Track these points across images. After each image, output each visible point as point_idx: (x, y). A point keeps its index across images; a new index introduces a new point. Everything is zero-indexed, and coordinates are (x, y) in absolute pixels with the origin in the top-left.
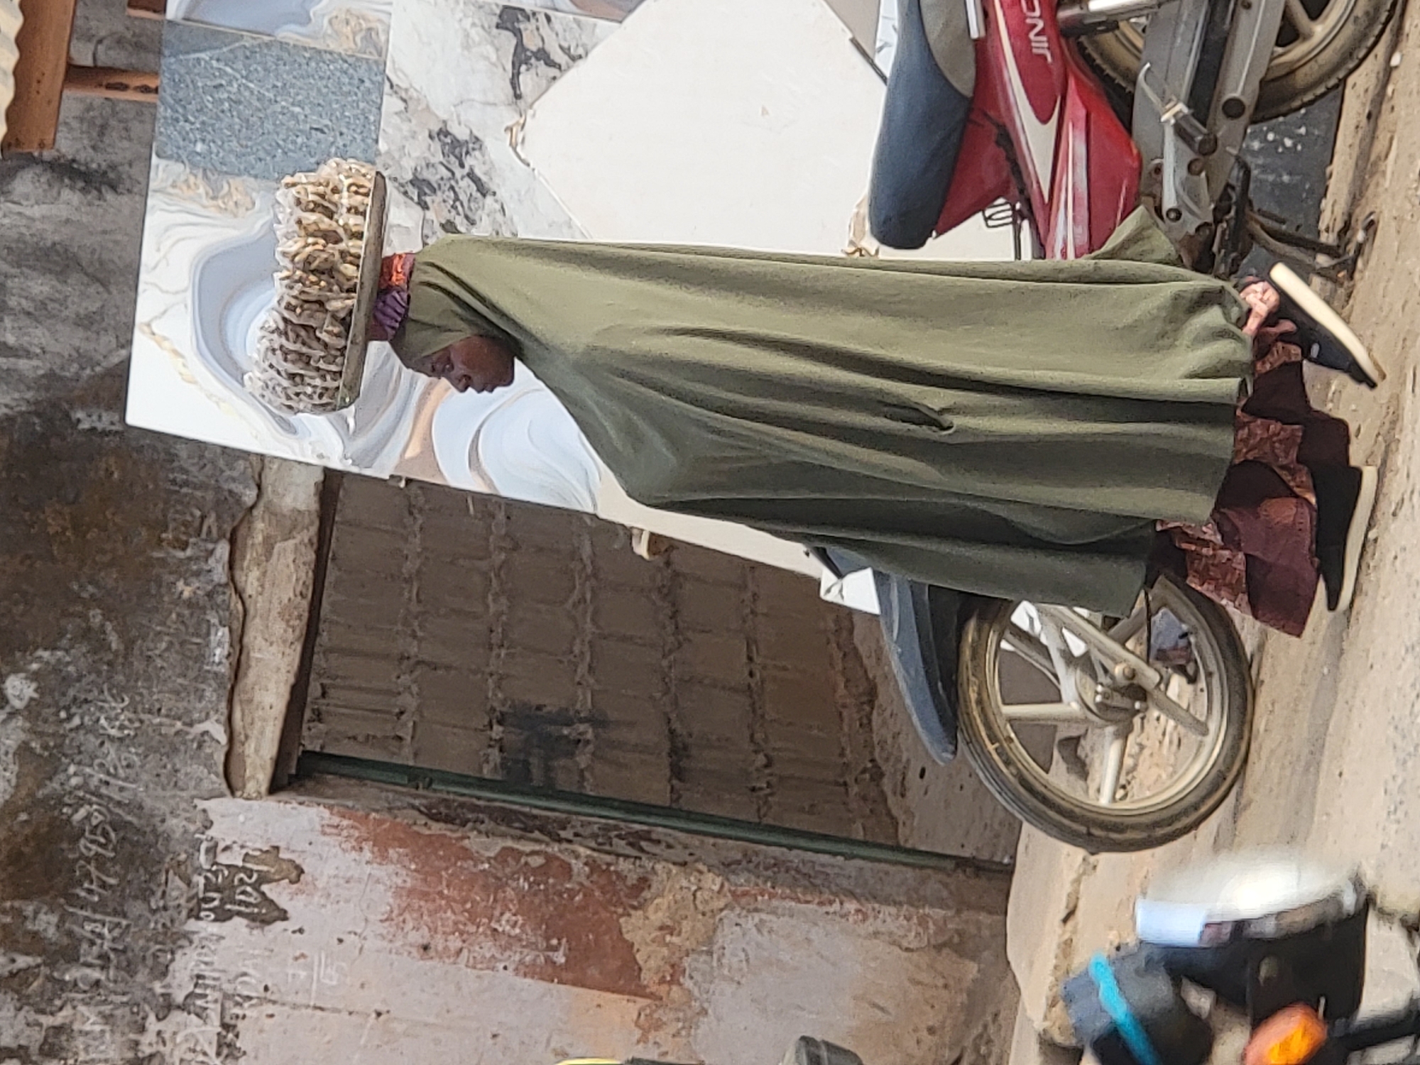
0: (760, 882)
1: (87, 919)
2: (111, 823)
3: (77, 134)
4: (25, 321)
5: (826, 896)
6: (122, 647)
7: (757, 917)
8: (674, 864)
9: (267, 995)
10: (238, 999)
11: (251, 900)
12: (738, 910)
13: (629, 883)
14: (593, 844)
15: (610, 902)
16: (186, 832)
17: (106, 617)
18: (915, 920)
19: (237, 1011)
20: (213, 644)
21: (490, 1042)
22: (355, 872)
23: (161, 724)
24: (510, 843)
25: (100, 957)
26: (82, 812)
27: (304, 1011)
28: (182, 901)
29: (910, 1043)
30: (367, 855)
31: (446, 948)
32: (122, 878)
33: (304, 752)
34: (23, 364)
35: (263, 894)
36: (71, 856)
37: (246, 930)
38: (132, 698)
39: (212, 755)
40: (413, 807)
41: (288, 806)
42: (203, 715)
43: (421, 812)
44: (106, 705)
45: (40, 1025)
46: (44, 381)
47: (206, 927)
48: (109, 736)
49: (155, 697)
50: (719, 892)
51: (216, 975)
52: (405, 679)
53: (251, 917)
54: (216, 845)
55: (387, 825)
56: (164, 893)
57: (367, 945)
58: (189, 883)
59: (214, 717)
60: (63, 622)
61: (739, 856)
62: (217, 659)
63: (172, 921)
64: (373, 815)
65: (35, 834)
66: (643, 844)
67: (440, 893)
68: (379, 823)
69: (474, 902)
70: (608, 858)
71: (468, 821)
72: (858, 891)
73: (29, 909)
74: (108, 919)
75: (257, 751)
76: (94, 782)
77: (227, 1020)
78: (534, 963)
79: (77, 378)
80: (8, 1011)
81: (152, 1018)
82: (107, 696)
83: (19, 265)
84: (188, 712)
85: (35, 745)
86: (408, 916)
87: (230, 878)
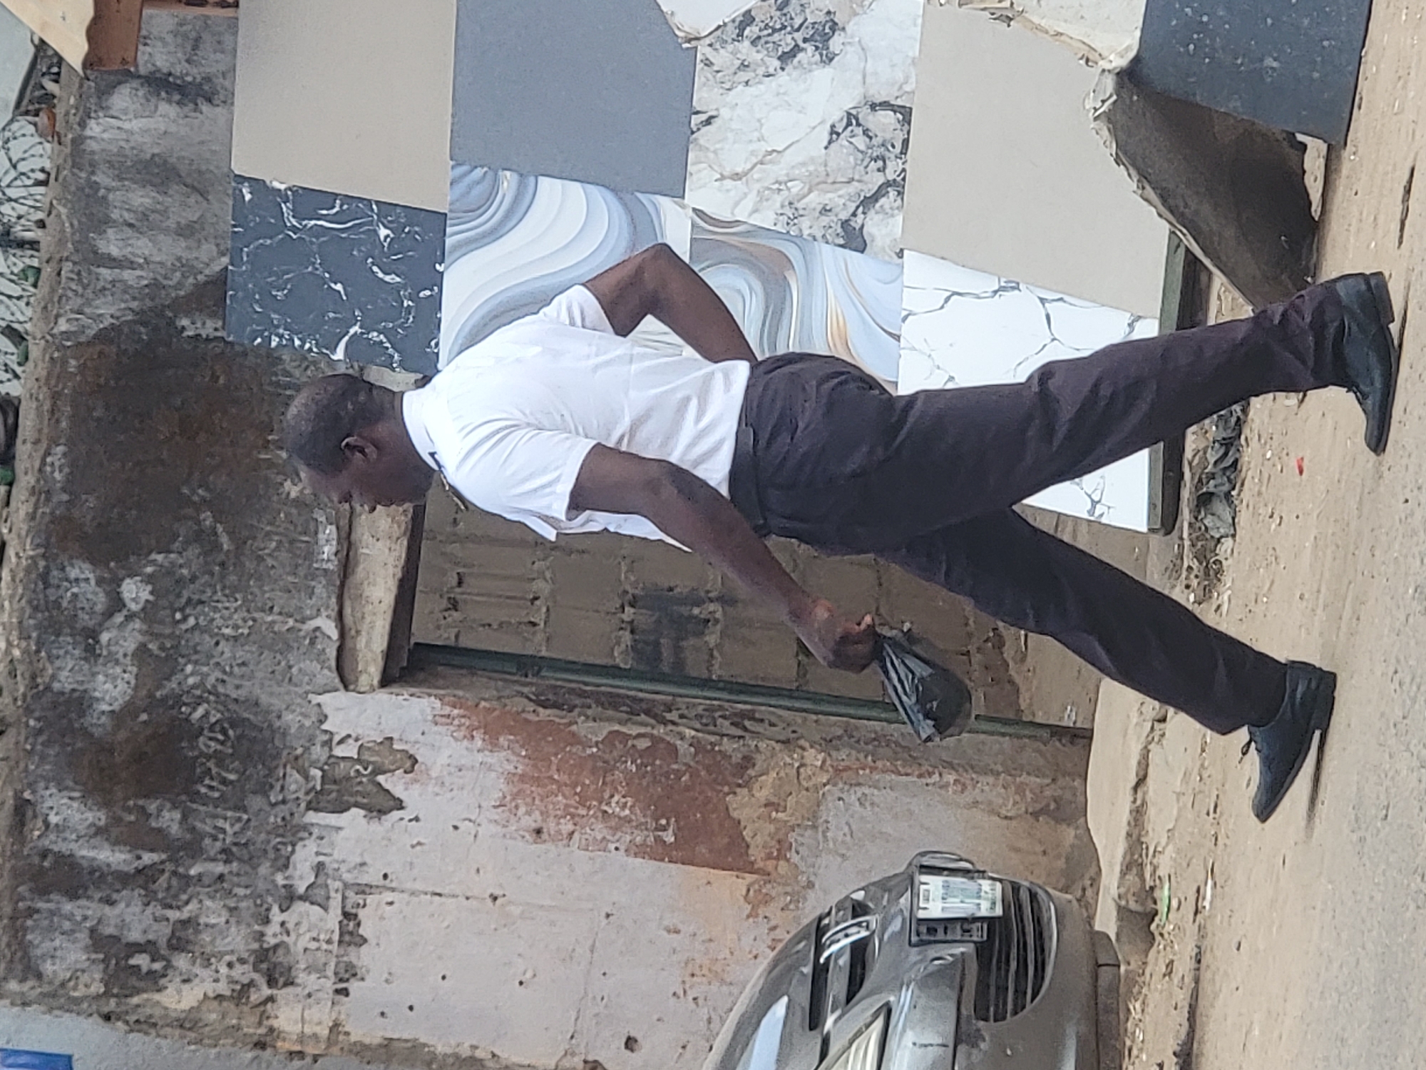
0: (861, 756)
1: (209, 815)
2: (228, 721)
3: (172, 49)
4: (129, 232)
5: (924, 769)
6: (232, 548)
7: (860, 791)
8: (778, 741)
9: (386, 883)
10: (358, 888)
11: (368, 790)
12: (841, 785)
13: (734, 760)
14: (698, 726)
15: (715, 780)
16: (302, 726)
17: (216, 520)
18: (1012, 789)
19: (358, 899)
20: (322, 542)
21: (605, 922)
22: (468, 760)
23: (273, 622)
24: (617, 727)
25: (223, 851)
26: (200, 711)
27: (423, 896)
28: (301, 795)
30: (479, 743)
31: (559, 832)
32: (241, 774)
33: (416, 644)
34: (128, 275)
35: (379, 784)
36: (191, 754)
37: (364, 821)
38: (245, 599)
39: (324, 650)
40: (522, 694)
41: (400, 698)
42: (315, 612)
43: (531, 700)
44: (220, 605)
45: (168, 919)
46: (147, 291)
47: (327, 819)
48: (223, 635)
49: (267, 595)
50: (821, 768)
51: (335, 865)
53: (368, 809)
54: (331, 740)
55: (496, 713)
56: (282, 788)
57: (481, 831)
58: (307, 777)
59: (324, 614)
60: (176, 526)
61: (840, 732)
62: (325, 556)
63: (292, 814)
64: (483, 704)
65: (156, 734)
66: (747, 723)
67: (551, 778)
68: (489, 711)
69: (583, 785)
70: (713, 739)
71: (575, 706)
72: (956, 761)
73: (152, 807)
74: (229, 814)
75: (368, 645)
76: (211, 681)
77: (349, 909)
78: (644, 844)
79: (179, 285)
80: (136, 908)
81: (275, 909)
82: (220, 596)
83: (119, 178)
84: (300, 609)
85: (152, 646)
86: (520, 801)
87: (346, 770)
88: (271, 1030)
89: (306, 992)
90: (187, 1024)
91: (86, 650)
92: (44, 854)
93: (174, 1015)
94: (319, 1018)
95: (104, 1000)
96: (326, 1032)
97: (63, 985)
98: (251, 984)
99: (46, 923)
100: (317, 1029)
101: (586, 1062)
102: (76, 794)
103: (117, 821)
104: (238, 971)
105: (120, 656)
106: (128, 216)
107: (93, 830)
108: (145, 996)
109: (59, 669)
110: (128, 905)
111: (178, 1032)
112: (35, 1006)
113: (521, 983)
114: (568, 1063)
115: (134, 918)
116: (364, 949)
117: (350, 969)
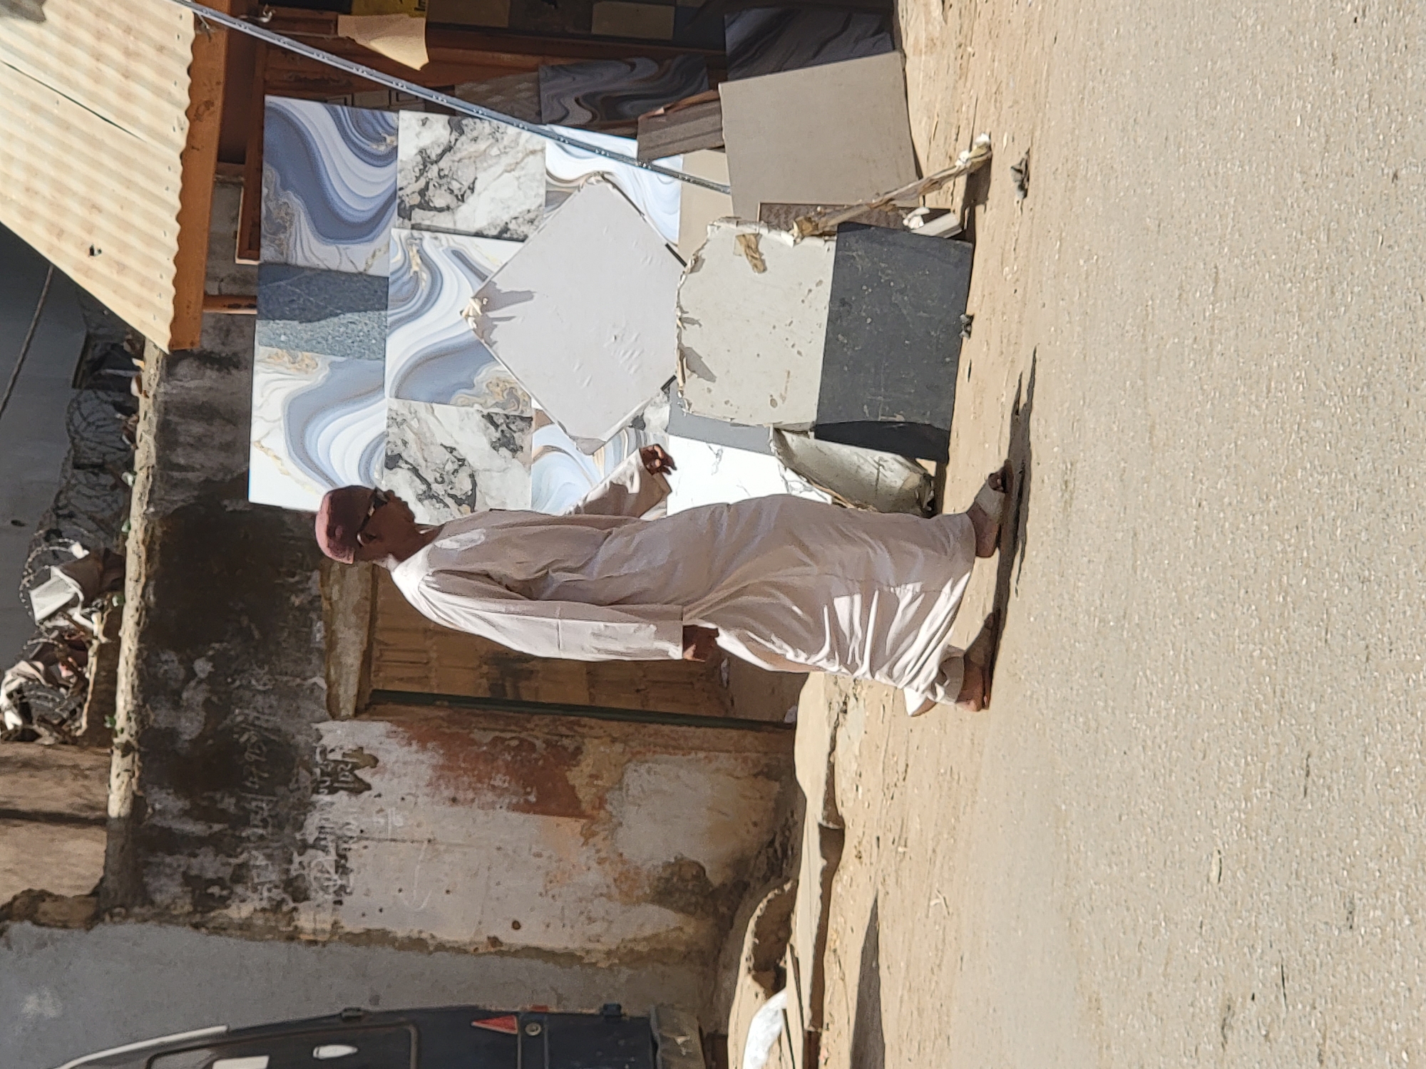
0: (647, 744)
1: (255, 800)
2: (262, 742)
3: (212, 336)
4: (189, 449)
6: (261, 638)
7: (647, 765)
8: (595, 738)
9: (362, 835)
10: (345, 839)
11: (349, 779)
12: (635, 762)
13: (569, 751)
14: (548, 730)
15: (559, 763)
16: (307, 742)
17: (251, 621)
18: (740, 760)
19: (346, 846)
20: (315, 631)
21: (496, 852)
22: (408, 758)
23: (288, 681)
24: (497, 734)
25: (262, 821)
26: (245, 736)
27: (385, 842)
28: (308, 783)
29: (742, 833)
30: (415, 747)
31: (466, 799)
32: (272, 773)
33: (374, 691)
34: (190, 475)
35: (355, 776)
36: (240, 763)
37: (347, 798)
38: (270, 669)
39: (318, 698)
40: (440, 717)
41: (366, 723)
42: (312, 673)
43: (445, 720)
44: (254, 672)
45: (230, 864)
46: (204, 484)
47: (324, 798)
48: (257, 690)
49: (283, 665)
50: (623, 753)
51: (331, 826)
52: (428, 643)
53: (350, 790)
54: (325, 749)
55: (424, 730)
56: (297, 781)
57: (419, 800)
58: (311, 773)
59: (318, 674)
60: (226, 625)
61: (633, 730)
62: (318, 640)
63: (303, 796)
64: (416, 724)
65: (218, 752)
67: (460, 767)
68: (420, 728)
69: (479, 770)
70: (556, 738)
71: (472, 723)
72: (705, 746)
73: (218, 796)
74: (265, 798)
75: (346, 691)
76: (251, 718)
77: (340, 852)
78: (518, 804)
79: (222, 481)
80: (211, 857)
81: (295, 854)
82: (255, 666)
83: (183, 416)
84: (303, 672)
85: (215, 699)
86: (441, 782)
87: (335, 768)
88: (296, 927)
89: (316, 903)
90: (245, 927)
91: (173, 703)
92: (153, 828)
93: (236, 922)
94: (325, 921)
95: (193, 915)
96: (330, 927)
97: (167, 907)
98: (283, 901)
99: (155, 870)
100: (324, 926)
101: (489, 938)
102: (171, 791)
103: (196, 806)
104: (275, 892)
105: (194, 706)
106: (189, 439)
107: (182, 812)
108: (218, 911)
109: (158, 715)
111: (239, 933)
112: (151, 922)
113: (448, 892)
114: (478, 939)
115: (209, 864)
116: (352, 876)
117: (343, 888)
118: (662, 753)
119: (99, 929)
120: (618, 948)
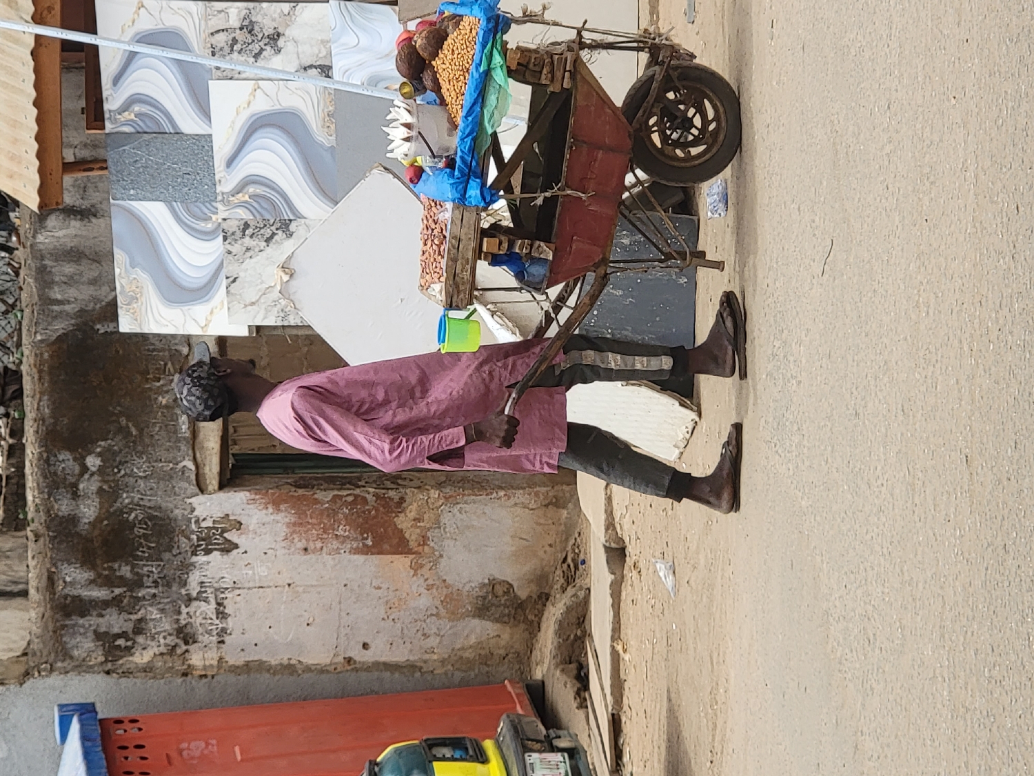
0: (457, 489)
1: (144, 565)
2: (147, 518)
3: (73, 193)
4: (64, 287)
5: (489, 491)
6: (137, 433)
7: (459, 506)
8: (416, 488)
9: (235, 586)
10: (222, 590)
11: (220, 542)
12: (449, 505)
13: (395, 501)
14: (375, 486)
15: (388, 511)
16: (184, 515)
17: (128, 420)
18: (533, 495)
19: (223, 596)
20: (180, 424)
21: (344, 588)
22: (266, 519)
23: (162, 466)
24: (336, 492)
25: (153, 582)
26: (133, 515)
27: (254, 590)
28: (188, 548)
29: (541, 553)
30: (271, 510)
31: (316, 548)
32: (157, 543)
34: (67, 308)
35: (225, 538)
36: (131, 537)
37: (220, 557)
38: (147, 456)
39: (189, 477)
40: (287, 483)
41: (229, 494)
42: (182, 458)
43: (292, 485)
44: (135, 462)
45: (131, 620)
46: (79, 314)
47: (201, 559)
48: (139, 476)
49: (158, 454)
50: (438, 498)
51: (209, 580)
53: (222, 550)
54: (199, 519)
55: (277, 495)
56: (178, 547)
57: (278, 553)
58: (189, 539)
59: (187, 458)
60: (108, 426)
61: (445, 479)
62: (184, 431)
63: (185, 559)
64: (270, 491)
65: (113, 530)
66: (399, 481)
67: (308, 522)
68: (273, 494)
69: (324, 523)
70: (383, 491)
71: (315, 485)
72: (504, 485)
73: (116, 566)
74: (154, 563)
75: (210, 470)
76: (136, 500)
77: (219, 601)
78: (358, 547)
79: (94, 310)
80: (115, 616)
81: (183, 607)
82: (135, 457)
83: (56, 260)
84: (175, 458)
85: (105, 487)
86: (295, 536)
87: (207, 534)
88: (189, 666)
89: (204, 644)
90: (147, 669)
91: (72, 494)
92: (66, 597)
93: (140, 666)
94: (212, 657)
95: (104, 665)
96: (216, 663)
97: (84, 660)
98: (174, 647)
99: (71, 631)
100: (212, 662)
101: (344, 658)
102: (78, 565)
103: (99, 575)
104: (169, 639)
105: (90, 494)
106: (64, 279)
107: (88, 582)
108: (125, 659)
109: (61, 505)
110: (110, 616)
111: (143, 674)
112: (71, 673)
113: (308, 625)
114: (336, 660)
115: (115, 622)
116: (229, 619)
117: (224, 630)
118: (469, 495)
119: (29, 683)
120: (450, 656)
